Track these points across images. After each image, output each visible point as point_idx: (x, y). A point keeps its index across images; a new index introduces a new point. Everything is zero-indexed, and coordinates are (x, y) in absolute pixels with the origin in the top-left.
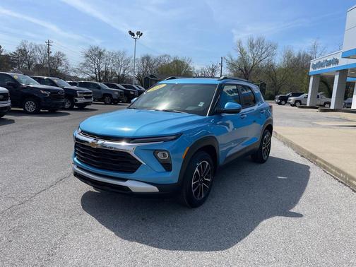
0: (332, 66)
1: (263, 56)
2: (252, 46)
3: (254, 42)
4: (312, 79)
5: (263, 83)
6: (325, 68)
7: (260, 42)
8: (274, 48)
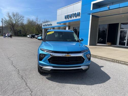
0: (50, 26)
1: (19, 20)
2: (14, 16)
3: (15, 14)
4: (43, 30)
5: (20, 30)
6: (48, 26)
7: (17, 14)
8: (23, 17)
